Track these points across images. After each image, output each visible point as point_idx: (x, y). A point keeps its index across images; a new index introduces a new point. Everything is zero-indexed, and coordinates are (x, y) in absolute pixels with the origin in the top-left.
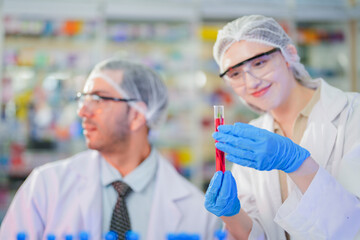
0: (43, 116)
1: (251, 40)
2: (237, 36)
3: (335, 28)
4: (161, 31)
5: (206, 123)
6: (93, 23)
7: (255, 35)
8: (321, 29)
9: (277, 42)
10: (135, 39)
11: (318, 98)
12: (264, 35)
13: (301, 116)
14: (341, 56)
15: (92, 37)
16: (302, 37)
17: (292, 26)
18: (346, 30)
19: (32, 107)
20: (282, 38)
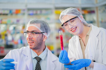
0: (10, 38)
1: (69, 15)
2: (65, 14)
3: (92, 9)
4: (44, 12)
5: (57, 38)
6: (24, 10)
7: (70, 13)
8: (88, 10)
9: (77, 15)
10: (36, 14)
11: (91, 29)
12: (73, 13)
13: (87, 35)
14: (94, 17)
15: (24, 14)
16: (83, 12)
17: (80, 9)
18: (95, 10)
19: (6, 35)
20: (78, 14)
